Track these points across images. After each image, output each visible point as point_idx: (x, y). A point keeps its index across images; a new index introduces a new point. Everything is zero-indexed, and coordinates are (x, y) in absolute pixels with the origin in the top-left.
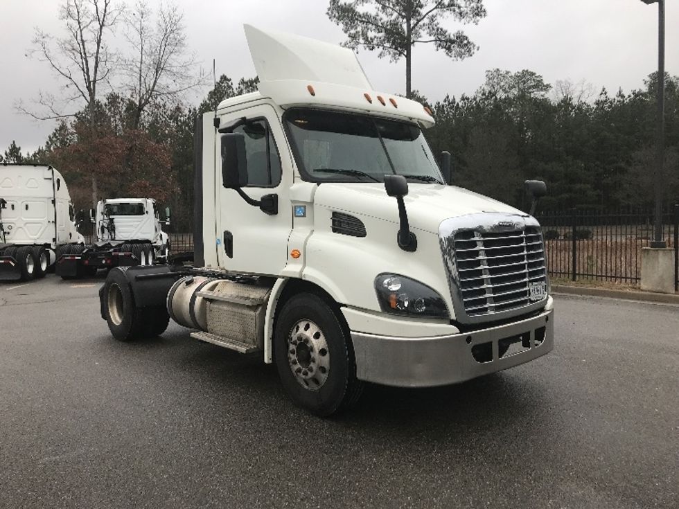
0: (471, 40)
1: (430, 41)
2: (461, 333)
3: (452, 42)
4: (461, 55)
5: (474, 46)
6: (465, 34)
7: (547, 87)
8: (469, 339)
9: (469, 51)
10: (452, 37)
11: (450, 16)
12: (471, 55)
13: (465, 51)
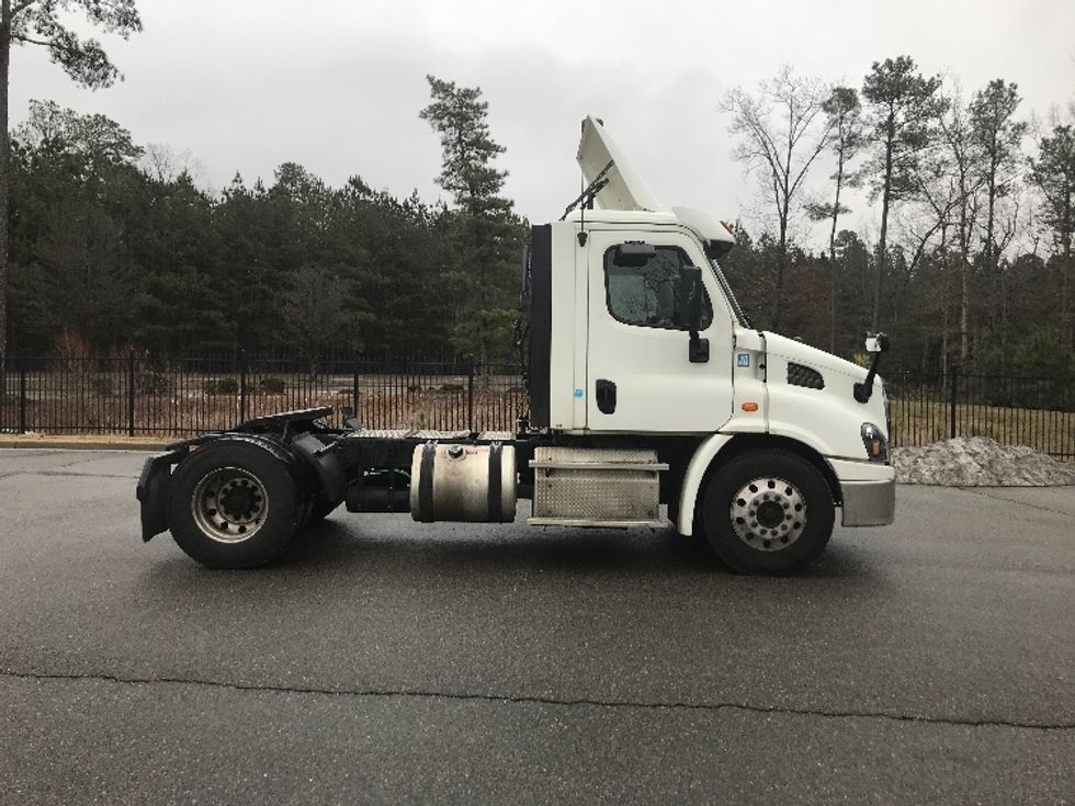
0: (111, 60)
1: (43, 44)
3: (80, 55)
4: (89, 81)
5: (116, 71)
6: (103, 48)
7: (136, 151)
9: (105, 76)
10: (81, 48)
11: (79, 10)
12: (107, 86)
13: (98, 76)
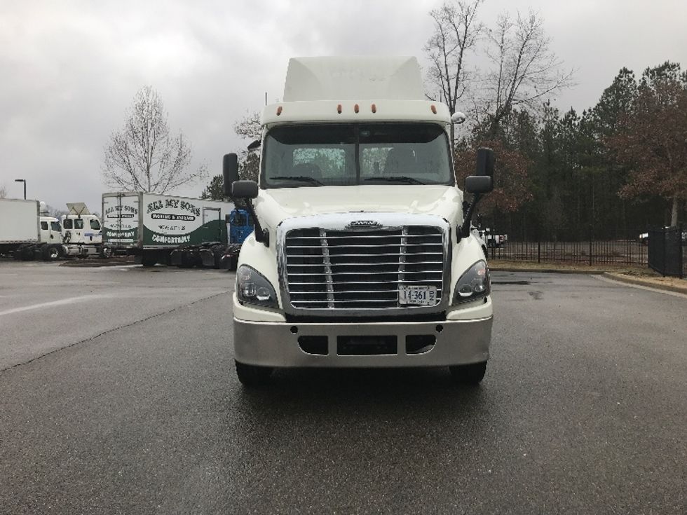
2: (287, 322)
8: (294, 329)
